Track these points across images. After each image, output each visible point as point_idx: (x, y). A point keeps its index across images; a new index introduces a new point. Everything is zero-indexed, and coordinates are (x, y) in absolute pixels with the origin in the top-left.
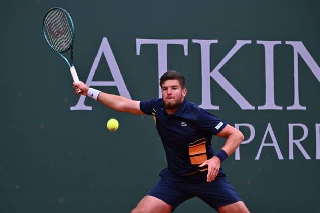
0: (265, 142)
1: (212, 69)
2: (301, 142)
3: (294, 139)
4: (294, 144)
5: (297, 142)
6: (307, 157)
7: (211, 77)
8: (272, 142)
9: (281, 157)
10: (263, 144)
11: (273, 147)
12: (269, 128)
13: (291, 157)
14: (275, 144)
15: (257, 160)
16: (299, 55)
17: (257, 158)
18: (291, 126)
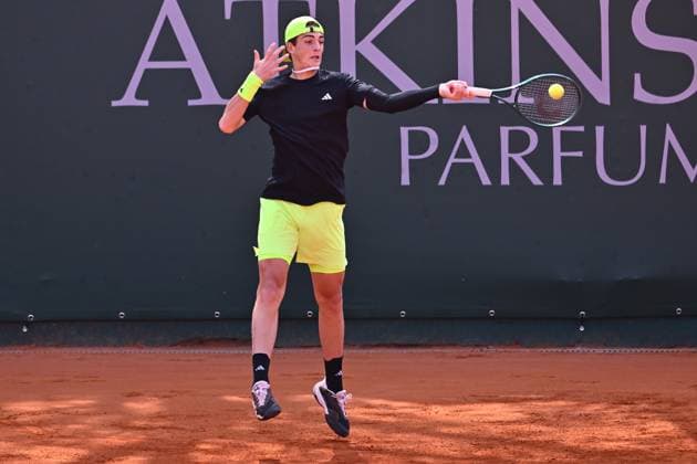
0: (456, 157)
1: (358, 40)
2: (524, 158)
3: (510, 152)
4: (511, 159)
5: (518, 158)
6: (536, 181)
7: (357, 52)
8: (470, 157)
9: (486, 180)
10: (452, 160)
11: (472, 165)
12: (464, 134)
13: (505, 180)
14: (475, 159)
15: (441, 186)
16: (521, 14)
17: (442, 182)
18: (504, 131)
